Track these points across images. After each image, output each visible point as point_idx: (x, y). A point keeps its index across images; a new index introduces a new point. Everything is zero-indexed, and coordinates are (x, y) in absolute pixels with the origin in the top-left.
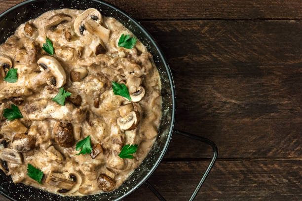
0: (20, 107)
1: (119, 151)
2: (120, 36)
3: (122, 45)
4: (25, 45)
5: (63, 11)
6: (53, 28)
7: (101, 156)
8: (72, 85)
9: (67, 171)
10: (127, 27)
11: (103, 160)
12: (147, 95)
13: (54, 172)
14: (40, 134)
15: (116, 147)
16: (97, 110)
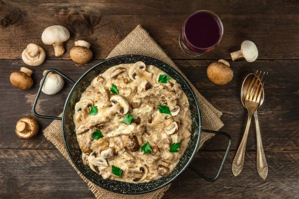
0: (101, 130)
1: (169, 149)
2: (159, 76)
3: (161, 81)
4: (100, 91)
5: (121, 66)
6: (115, 77)
7: (158, 153)
8: (132, 111)
9: (137, 167)
10: (162, 70)
11: (159, 156)
12: (181, 110)
13: (129, 168)
14: (117, 145)
15: (167, 146)
16: (151, 124)
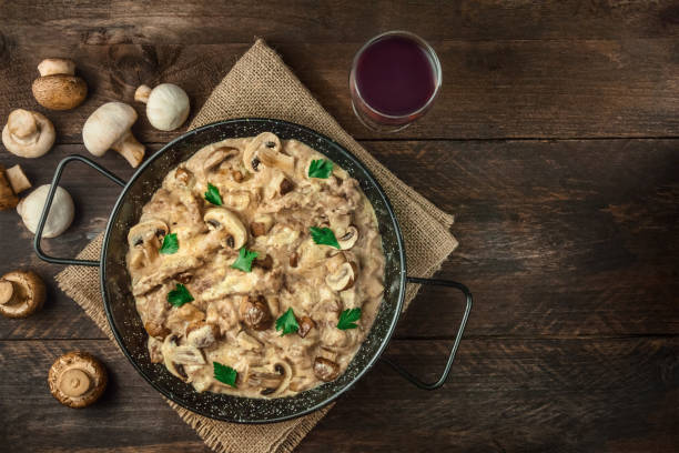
0: (189, 286)
1: (337, 321)
2: (309, 163)
3: (314, 174)
4: (182, 199)
5: (225, 142)
6: (215, 168)
7: (313, 332)
8: (255, 242)
9: (268, 363)
10: (316, 149)
11: (316, 338)
12: (360, 236)
13: (251, 366)
14: (224, 318)
15: (331, 316)
16: (297, 269)
